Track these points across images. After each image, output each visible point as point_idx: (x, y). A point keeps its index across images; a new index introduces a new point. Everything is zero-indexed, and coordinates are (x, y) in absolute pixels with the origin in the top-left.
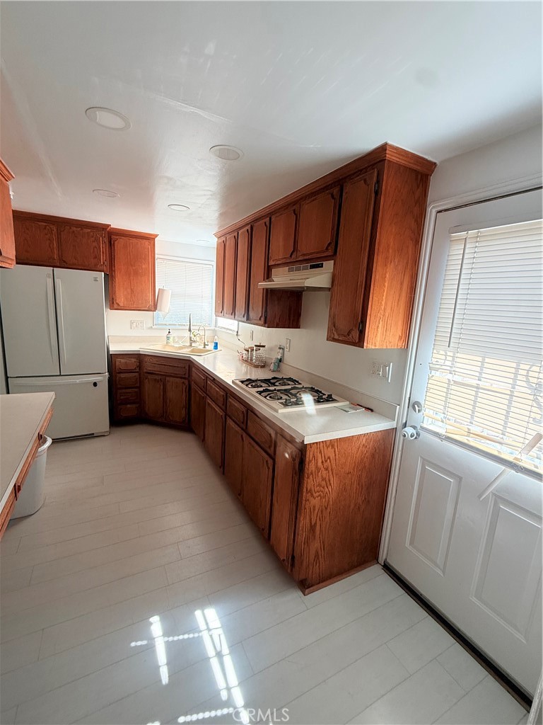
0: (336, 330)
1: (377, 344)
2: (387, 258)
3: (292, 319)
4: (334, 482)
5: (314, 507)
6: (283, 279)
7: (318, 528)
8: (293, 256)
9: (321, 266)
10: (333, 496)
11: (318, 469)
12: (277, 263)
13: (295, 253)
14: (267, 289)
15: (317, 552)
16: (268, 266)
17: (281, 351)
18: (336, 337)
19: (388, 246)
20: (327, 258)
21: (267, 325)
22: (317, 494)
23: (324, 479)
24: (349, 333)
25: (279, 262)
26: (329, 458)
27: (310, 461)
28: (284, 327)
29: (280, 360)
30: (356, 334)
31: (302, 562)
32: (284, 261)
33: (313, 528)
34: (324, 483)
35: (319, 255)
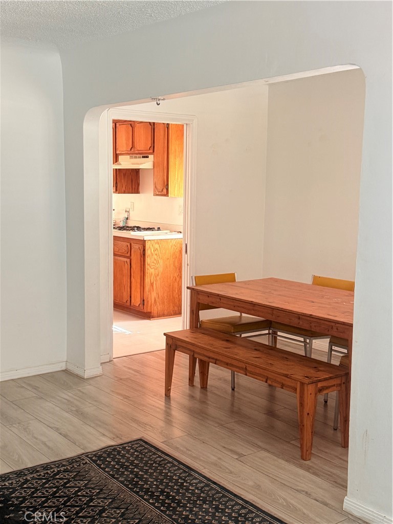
0: (157, 189)
1: (176, 195)
2: (175, 156)
3: (134, 187)
4: (161, 262)
5: (152, 274)
6: (126, 163)
7: (154, 285)
8: (132, 150)
9: (147, 157)
10: (161, 270)
11: (152, 255)
12: (122, 153)
13: (133, 149)
14: (116, 169)
15: (155, 298)
16: (116, 154)
17: (127, 213)
18: (157, 193)
19: (175, 150)
20: (151, 154)
21: (117, 192)
22: (153, 267)
23: (155, 260)
24: (162, 191)
25: (124, 152)
26: (157, 249)
27: (148, 249)
28: (129, 193)
29: (127, 219)
30: (165, 191)
31: (148, 302)
32: (126, 152)
33: (152, 284)
34: (155, 262)
35: (146, 152)
